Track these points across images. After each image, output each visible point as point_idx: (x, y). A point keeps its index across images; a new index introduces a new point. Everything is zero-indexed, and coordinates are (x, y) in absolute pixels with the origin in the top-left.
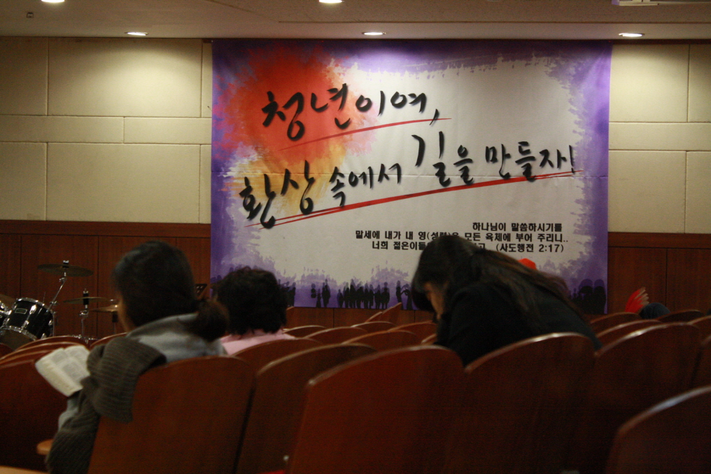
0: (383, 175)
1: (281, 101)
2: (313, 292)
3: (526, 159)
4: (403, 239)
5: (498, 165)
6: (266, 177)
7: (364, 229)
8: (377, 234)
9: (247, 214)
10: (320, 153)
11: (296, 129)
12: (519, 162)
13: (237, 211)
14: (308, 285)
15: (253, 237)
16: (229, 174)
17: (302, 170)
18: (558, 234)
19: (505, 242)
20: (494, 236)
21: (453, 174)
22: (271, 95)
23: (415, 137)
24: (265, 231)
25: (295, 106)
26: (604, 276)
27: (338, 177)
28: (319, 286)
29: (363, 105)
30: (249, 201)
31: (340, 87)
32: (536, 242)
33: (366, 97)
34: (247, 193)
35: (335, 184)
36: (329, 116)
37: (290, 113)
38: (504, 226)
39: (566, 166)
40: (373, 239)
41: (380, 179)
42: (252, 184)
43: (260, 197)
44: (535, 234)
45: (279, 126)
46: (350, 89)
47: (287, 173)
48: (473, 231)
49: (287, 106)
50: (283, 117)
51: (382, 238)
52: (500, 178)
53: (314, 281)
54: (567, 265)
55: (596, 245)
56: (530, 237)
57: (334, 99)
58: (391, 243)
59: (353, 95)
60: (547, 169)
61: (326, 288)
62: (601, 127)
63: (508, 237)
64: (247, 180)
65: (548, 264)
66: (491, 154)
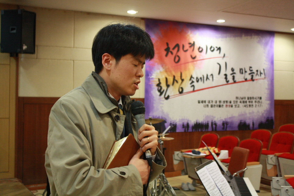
0: (207, 78)
1: (171, 47)
2: (183, 126)
3: (252, 73)
4: (214, 103)
5: (243, 75)
6: (166, 79)
7: (201, 100)
8: (205, 102)
9: (159, 94)
10: (185, 69)
11: (177, 59)
12: (250, 74)
13: (155, 92)
14: (181, 123)
15: (161, 103)
16: (152, 77)
17: (179, 75)
18: (261, 100)
19: (245, 104)
20: (242, 102)
21: (230, 78)
22: (167, 44)
23: (218, 64)
24: (166, 101)
25: (176, 49)
26: (273, 115)
27: (192, 79)
28: (185, 124)
29: (200, 50)
30: (160, 88)
31: (192, 43)
32: (254, 104)
33: (201, 47)
34: (159, 85)
35: (191, 82)
36: (188, 54)
37: (175, 52)
38: (245, 98)
39: (263, 76)
40: (204, 104)
41: (206, 80)
42: (161, 81)
43: (164, 87)
44: (254, 101)
45: (171, 57)
46: (196, 44)
47: (174, 77)
48: (236, 100)
49: (174, 49)
50: (172, 53)
51: (207, 103)
52: (244, 80)
53: (184, 121)
54: (263, 112)
55: (271, 104)
56: (252, 102)
57: (190, 47)
58: (210, 105)
59: (197, 46)
60: (257, 77)
61: (188, 124)
62: (272, 63)
63: (246, 102)
64: (159, 80)
65: (258, 112)
66: (241, 71)
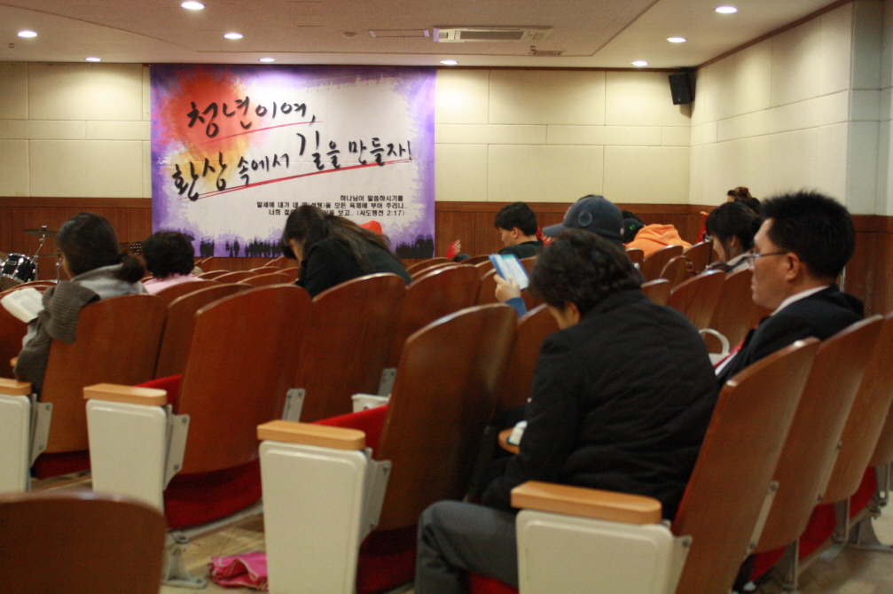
0: (276, 162)
1: (201, 109)
2: (227, 247)
3: (377, 150)
5: (358, 154)
6: (192, 164)
7: (263, 201)
8: (272, 205)
9: (178, 190)
10: (229, 147)
11: (212, 130)
12: (372, 152)
13: (170, 188)
14: (223, 241)
15: (182, 207)
16: (164, 162)
17: (217, 158)
18: (401, 203)
19: (363, 209)
20: (356, 205)
21: (326, 161)
22: (193, 105)
23: (299, 135)
24: (192, 203)
25: (211, 113)
26: (433, 232)
27: (244, 164)
28: (232, 242)
29: (261, 112)
30: (179, 181)
31: (244, 99)
32: (385, 209)
33: (262, 106)
34: (177, 175)
35: (241, 169)
36: (236, 119)
38: (362, 198)
39: (406, 155)
40: (269, 208)
41: (274, 165)
42: (181, 169)
43: (188, 179)
44: (384, 203)
45: (200, 127)
46: (251, 100)
47: (207, 161)
48: (341, 202)
49: (206, 112)
50: (202, 120)
51: (276, 207)
52: (360, 164)
53: (228, 238)
54: (407, 225)
55: (427, 211)
56: (381, 205)
57: (239, 107)
58: (282, 210)
59: (253, 105)
60: (392, 157)
61: (236, 245)
62: (430, 128)
63: (365, 205)
64: (177, 167)
65: (394, 224)
66: (352, 147)
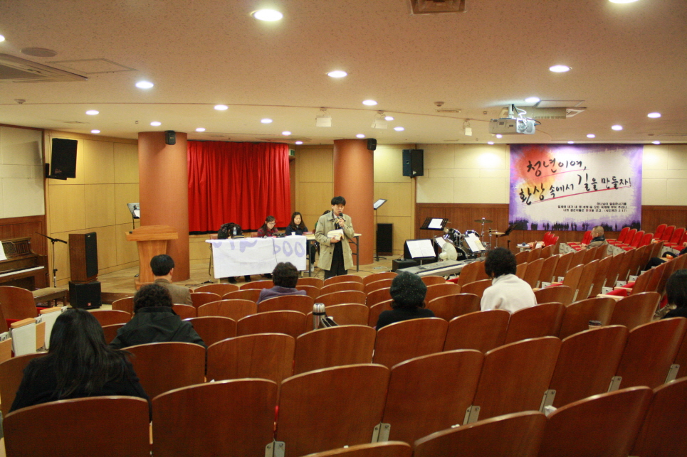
0: (567, 187)
1: (533, 164)
2: (544, 226)
3: (615, 182)
4: (574, 208)
5: (605, 184)
6: (528, 189)
7: (561, 205)
9: (522, 200)
10: (546, 181)
11: (538, 173)
12: (613, 183)
13: (518, 199)
14: (542, 223)
15: (524, 208)
16: (516, 187)
17: (540, 186)
18: (625, 206)
19: (607, 209)
20: (604, 207)
21: (591, 187)
22: (530, 162)
23: (578, 175)
24: (528, 206)
25: (538, 165)
26: (640, 220)
27: (552, 188)
28: (546, 224)
29: (561, 165)
30: (522, 196)
31: (553, 159)
32: (618, 209)
33: (561, 162)
34: (522, 194)
35: (551, 191)
36: (549, 168)
37: (536, 168)
38: (607, 204)
39: (628, 184)
40: (564, 208)
41: (566, 189)
42: (524, 191)
43: (526, 195)
44: (617, 206)
45: (533, 172)
46: (556, 160)
47: (535, 187)
48: (597, 205)
49: (535, 165)
50: (534, 169)
51: (567, 208)
52: (606, 188)
53: (544, 222)
54: (628, 216)
55: (637, 209)
56: (615, 207)
57: (551, 163)
58: (570, 209)
59: (557, 162)
60: (622, 185)
61: (548, 225)
62: (640, 172)
63: (609, 207)
64: (522, 190)
65: (622, 216)
66: (603, 181)
